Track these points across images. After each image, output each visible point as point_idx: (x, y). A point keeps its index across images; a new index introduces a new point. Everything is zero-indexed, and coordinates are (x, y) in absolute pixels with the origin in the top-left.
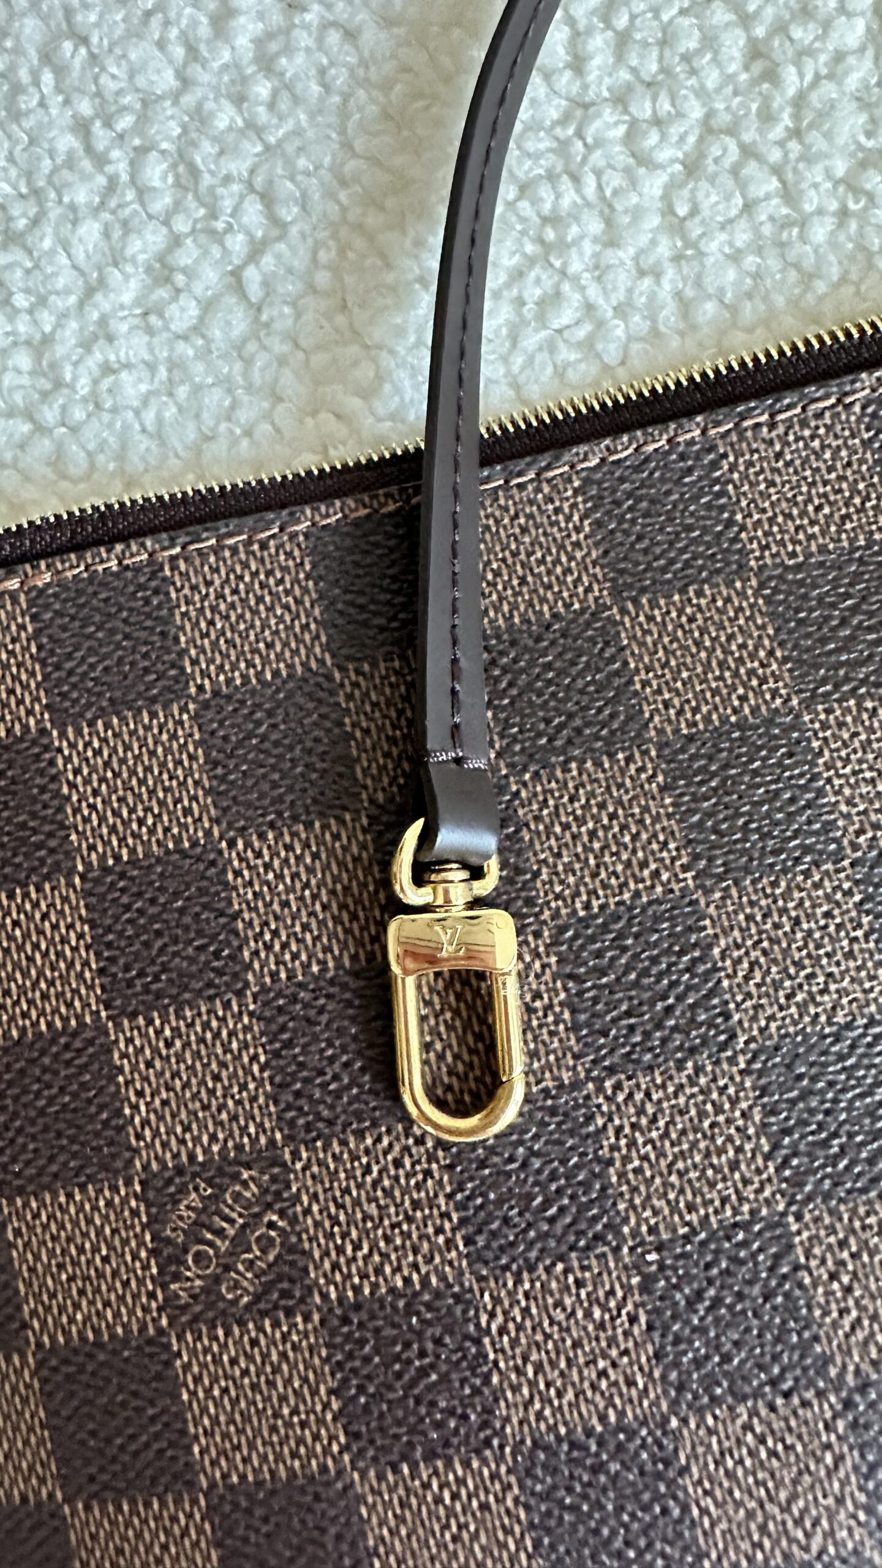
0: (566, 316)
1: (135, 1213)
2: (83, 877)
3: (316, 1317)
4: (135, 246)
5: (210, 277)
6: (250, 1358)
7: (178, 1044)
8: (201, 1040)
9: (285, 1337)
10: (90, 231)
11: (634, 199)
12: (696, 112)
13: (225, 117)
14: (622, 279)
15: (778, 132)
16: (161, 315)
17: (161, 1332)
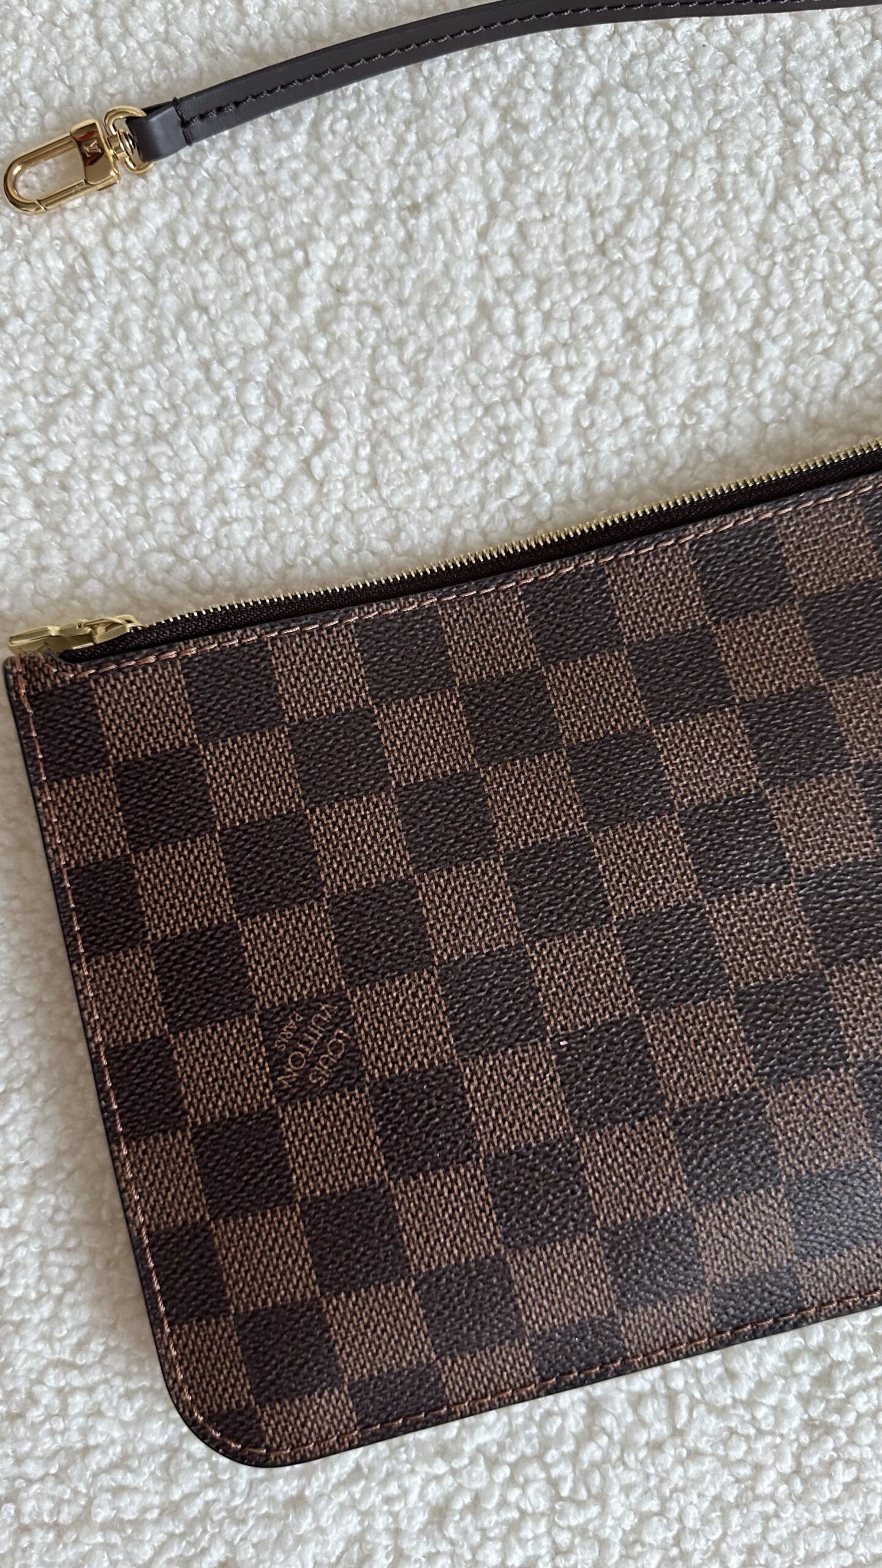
0: (513, 491)
1: (255, 1036)
2: (221, 834)
3: (367, 1089)
4: (240, 443)
5: (290, 464)
6: (327, 1118)
7: (281, 931)
8: (295, 928)
9: (348, 1103)
10: (211, 433)
11: (555, 417)
12: (592, 362)
13: (298, 360)
14: (548, 466)
15: (643, 375)
16: (258, 487)
17: (271, 1107)
